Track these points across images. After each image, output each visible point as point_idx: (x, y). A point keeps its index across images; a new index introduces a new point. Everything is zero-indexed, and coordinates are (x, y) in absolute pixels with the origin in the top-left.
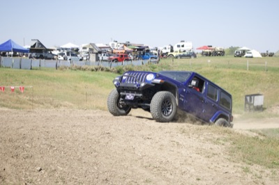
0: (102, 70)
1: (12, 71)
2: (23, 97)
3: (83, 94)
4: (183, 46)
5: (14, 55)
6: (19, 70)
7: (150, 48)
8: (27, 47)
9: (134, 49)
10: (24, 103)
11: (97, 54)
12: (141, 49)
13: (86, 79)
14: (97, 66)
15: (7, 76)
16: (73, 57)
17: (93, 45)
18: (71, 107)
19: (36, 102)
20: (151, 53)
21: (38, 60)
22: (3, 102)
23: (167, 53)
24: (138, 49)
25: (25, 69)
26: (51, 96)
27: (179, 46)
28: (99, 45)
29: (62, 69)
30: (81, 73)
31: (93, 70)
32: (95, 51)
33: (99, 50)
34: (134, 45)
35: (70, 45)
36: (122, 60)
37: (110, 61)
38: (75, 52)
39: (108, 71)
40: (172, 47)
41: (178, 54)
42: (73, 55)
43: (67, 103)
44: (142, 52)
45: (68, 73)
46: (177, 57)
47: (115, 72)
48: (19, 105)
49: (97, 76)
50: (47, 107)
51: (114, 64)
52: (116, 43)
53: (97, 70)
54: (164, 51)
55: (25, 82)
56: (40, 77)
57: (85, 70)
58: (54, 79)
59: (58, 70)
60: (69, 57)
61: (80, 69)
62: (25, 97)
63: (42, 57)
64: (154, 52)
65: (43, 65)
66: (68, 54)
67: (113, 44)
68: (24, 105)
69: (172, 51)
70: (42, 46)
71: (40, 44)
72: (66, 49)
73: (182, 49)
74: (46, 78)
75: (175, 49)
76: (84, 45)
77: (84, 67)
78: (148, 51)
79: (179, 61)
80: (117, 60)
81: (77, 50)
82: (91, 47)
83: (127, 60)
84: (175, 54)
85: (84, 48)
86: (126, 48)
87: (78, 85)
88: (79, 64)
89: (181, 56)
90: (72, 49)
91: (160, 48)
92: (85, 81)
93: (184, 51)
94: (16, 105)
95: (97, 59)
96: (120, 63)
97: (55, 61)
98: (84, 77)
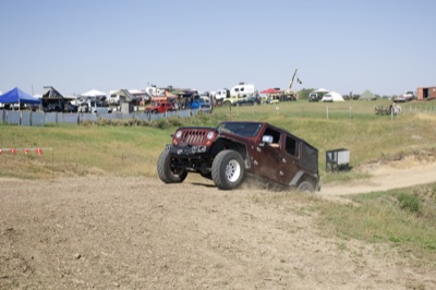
0: (139, 124)
1: (20, 129)
2: (36, 163)
3: (115, 156)
4: (242, 90)
5: (22, 108)
6: (29, 127)
7: (200, 93)
8: (38, 96)
9: (179, 95)
10: (39, 170)
11: (130, 103)
12: (188, 94)
13: (118, 137)
14: (131, 120)
15: (15, 137)
16: (100, 108)
17: (125, 91)
18: (101, 174)
19: (54, 170)
20: (202, 100)
21: (54, 114)
22: (10, 171)
23: (222, 99)
24: (184, 96)
25: (39, 125)
26: (74, 161)
27: (237, 90)
28: (132, 92)
29: (85, 125)
30: (112, 129)
31: (126, 125)
32: (128, 99)
33: (132, 98)
34: (178, 90)
35: (94, 93)
36: (163, 111)
37: (148, 111)
38: (101, 102)
39: (146, 125)
40: (228, 92)
41: (237, 99)
42: (99, 105)
43: (95, 169)
44: (190, 99)
45: (93, 130)
46: (235, 104)
47: (155, 126)
48: (33, 175)
49: (132, 133)
50: (70, 176)
51: (154, 116)
52: (154, 89)
53: (131, 124)
54: (218, 97)
55: (39, 143)
56: (58, 135)
57: (115, 125)
58: (77, 138)
59: (81, 126)
60: (94, 109)
61: (109, 123)
62: (40, 164)
63: (58, 110)
64: (205, 98)
65: (60, 120)
66: (93, 104)
67: (151, 90)
68: (39, 174)
69: (228, 96)
70: (58, 94)
71: (55, 92)
72: (89, 98)
73: (242, 93)
74: (65, 137)
75: (233, 93)
76: (112, 92)
77: (115, 120)
78: (197, 97)
79: (238, 109)
80: (157, 111)
81: (104, 98)
82: (123, 94)
83: (171, 110)
84: (232, 100)
85: (114, 96)
86: (169, 95)
87: (108, 145)
88: (107, 117)
89: (241, 103)
90: (98, 97)
91: (213, 93)
92: (117, 139)
93: (245, 96)
94: (29, 174)
95: (131, 110)
96: (161, 115)
97: (77, 115)
98: (116, 134)
